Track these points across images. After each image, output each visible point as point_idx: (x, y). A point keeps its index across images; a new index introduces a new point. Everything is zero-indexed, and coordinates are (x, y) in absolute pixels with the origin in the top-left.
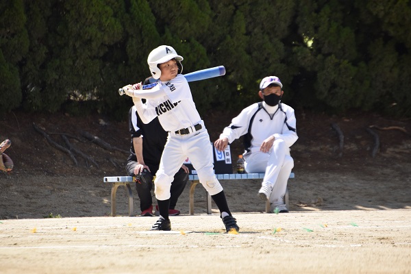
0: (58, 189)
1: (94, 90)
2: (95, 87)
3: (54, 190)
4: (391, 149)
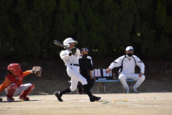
0: (53, 85)
3: (52, 85)
4: (167, 71)
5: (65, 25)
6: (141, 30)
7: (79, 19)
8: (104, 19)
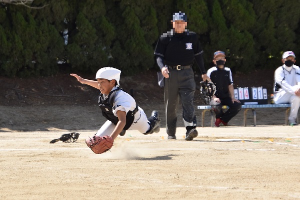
7: (214, 9)
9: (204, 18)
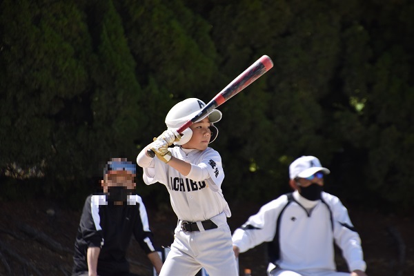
1: (40, 163)
2: (42, 158)
5: (46, 53)
6: (370, 86)
7: (105, 32)
8: (211, 33)
9: (77, 55)
